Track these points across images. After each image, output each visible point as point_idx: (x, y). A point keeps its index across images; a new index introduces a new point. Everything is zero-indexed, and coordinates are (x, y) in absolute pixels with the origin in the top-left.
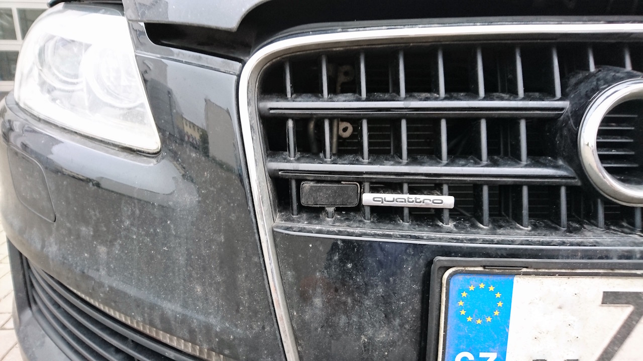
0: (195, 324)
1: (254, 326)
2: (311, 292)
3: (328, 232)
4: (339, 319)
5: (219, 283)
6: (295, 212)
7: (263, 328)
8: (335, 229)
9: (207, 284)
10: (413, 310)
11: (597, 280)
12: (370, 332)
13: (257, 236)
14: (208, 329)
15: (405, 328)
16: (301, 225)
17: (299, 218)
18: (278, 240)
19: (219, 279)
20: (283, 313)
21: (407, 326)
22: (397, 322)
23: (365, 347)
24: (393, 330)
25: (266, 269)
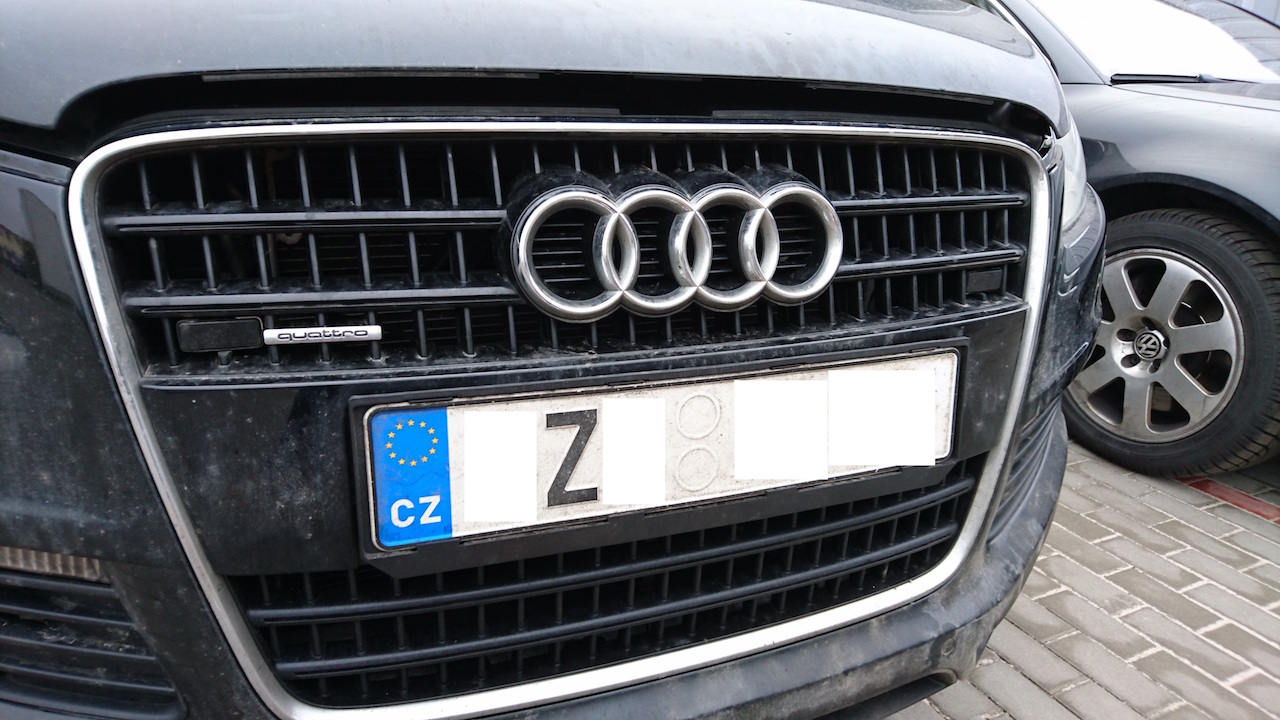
0: (46, 524)
1: (132, 512)
2: (202, 458)
3: (218, 383)
4: (245, 486)
5: (73, 464)
6: (174, 362)
7: (145, 512)
8: (228, 378)
9: (57, 468)
10: (336, 463)
11: (538, 403)
12: (286, 496)
13: (116, 396)
14: (66, 527)
15: (329, 485)
16: (180, 377)
17: (179, 369)
18: (149, 398)
19: (73, 459)
20: (168, 490)
21: (331, 482)
22: (318, 479)
23: (282, 514)
24: (314, 488)
25: (136, 437)
